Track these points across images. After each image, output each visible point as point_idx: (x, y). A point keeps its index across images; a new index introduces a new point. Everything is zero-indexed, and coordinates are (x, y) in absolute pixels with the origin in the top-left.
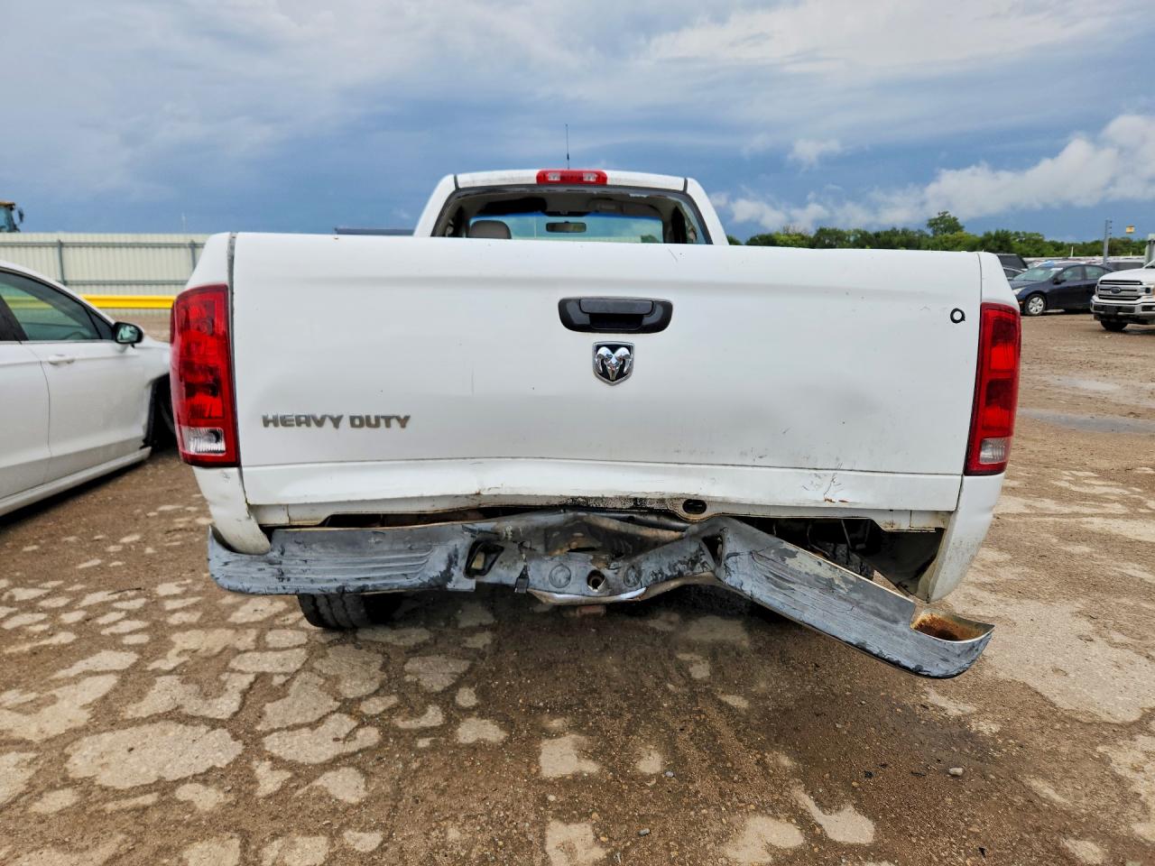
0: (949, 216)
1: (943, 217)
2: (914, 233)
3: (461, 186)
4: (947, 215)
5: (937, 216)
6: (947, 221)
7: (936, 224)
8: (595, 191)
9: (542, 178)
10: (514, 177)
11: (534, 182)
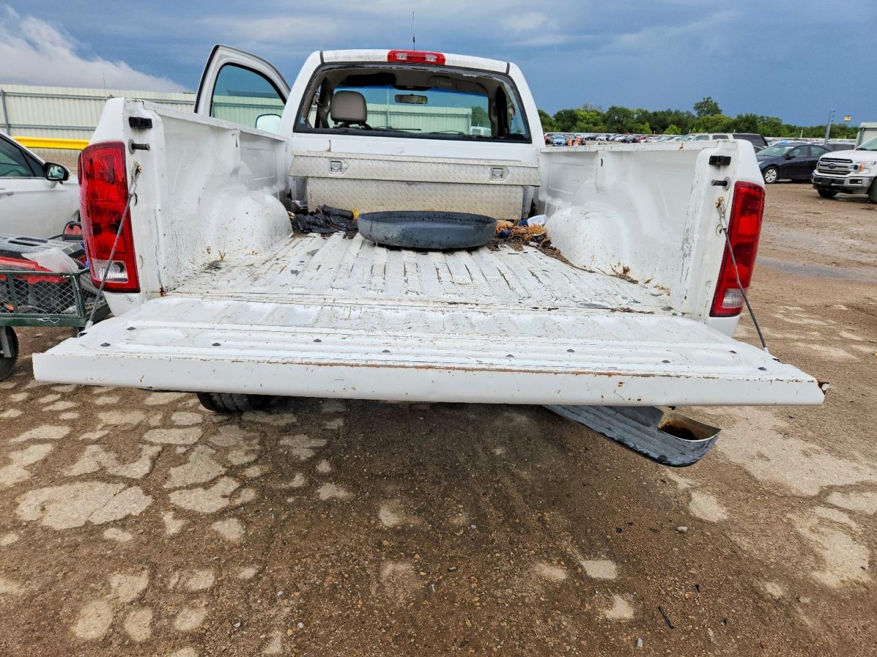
0: (711, 102)
1: (707, 101)
2: (684, 114)
3: (325, 61)
4: (709, 100)
5: (702, 101)
6: (709, 105)
7: (701, 107)
8: (435, 70)
9: (392, 57)
10: (370, 55)
11: (385, 59)
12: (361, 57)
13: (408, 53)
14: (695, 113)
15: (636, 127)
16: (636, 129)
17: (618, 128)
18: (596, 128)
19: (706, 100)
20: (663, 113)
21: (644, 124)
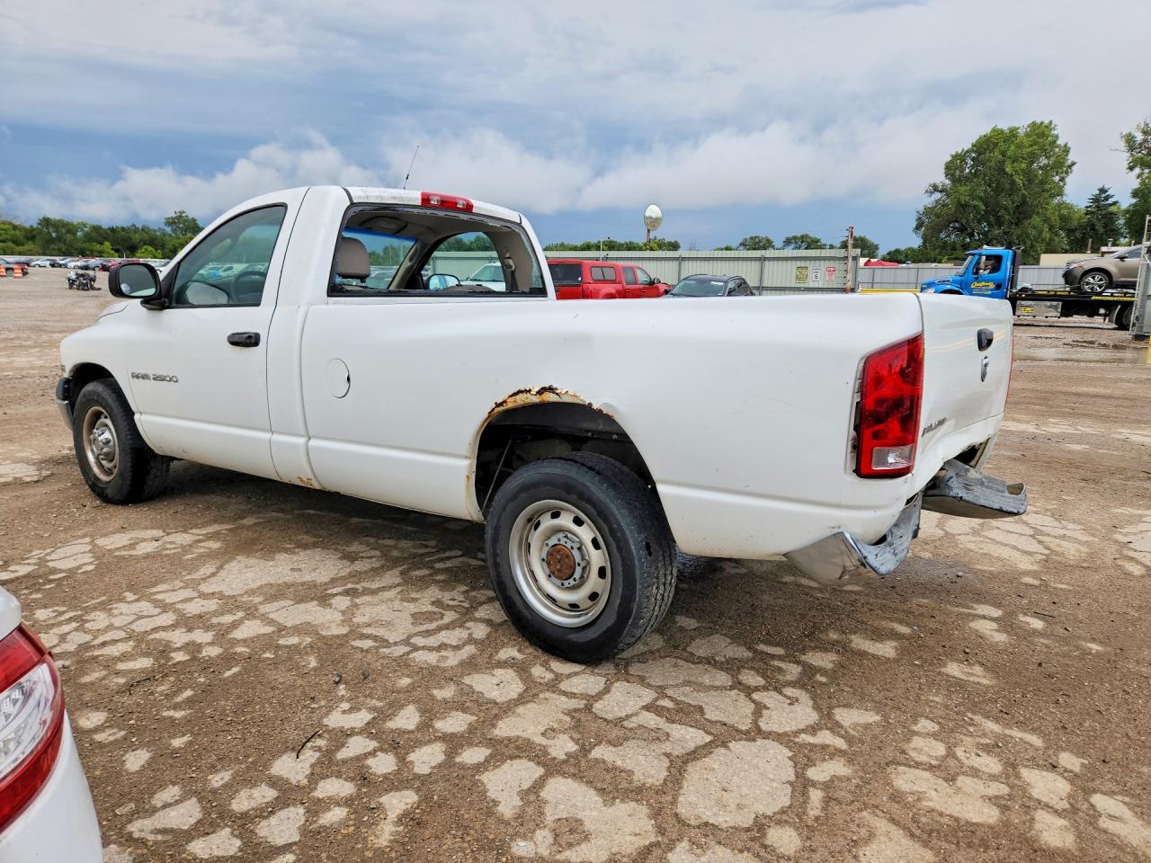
0: (186, 216)
1: (180, 216)
2: (154, 231)
3: (355, 201)
4: (184, 215)
5: (174, 215)
6: (185, 221)
7: (175, 223)
8: (464, 217)
9: (426, 200)
10: (403, 196)
11: (419, 203)
12: (395, 198)
13: (441, 196)
14: (169, 230)
15: (91, 248)
16: (92, 251)
17: (59, 249)
18: (21, 248)
19: (179, 214)
20: (123, 229)
21: (102, 244)
